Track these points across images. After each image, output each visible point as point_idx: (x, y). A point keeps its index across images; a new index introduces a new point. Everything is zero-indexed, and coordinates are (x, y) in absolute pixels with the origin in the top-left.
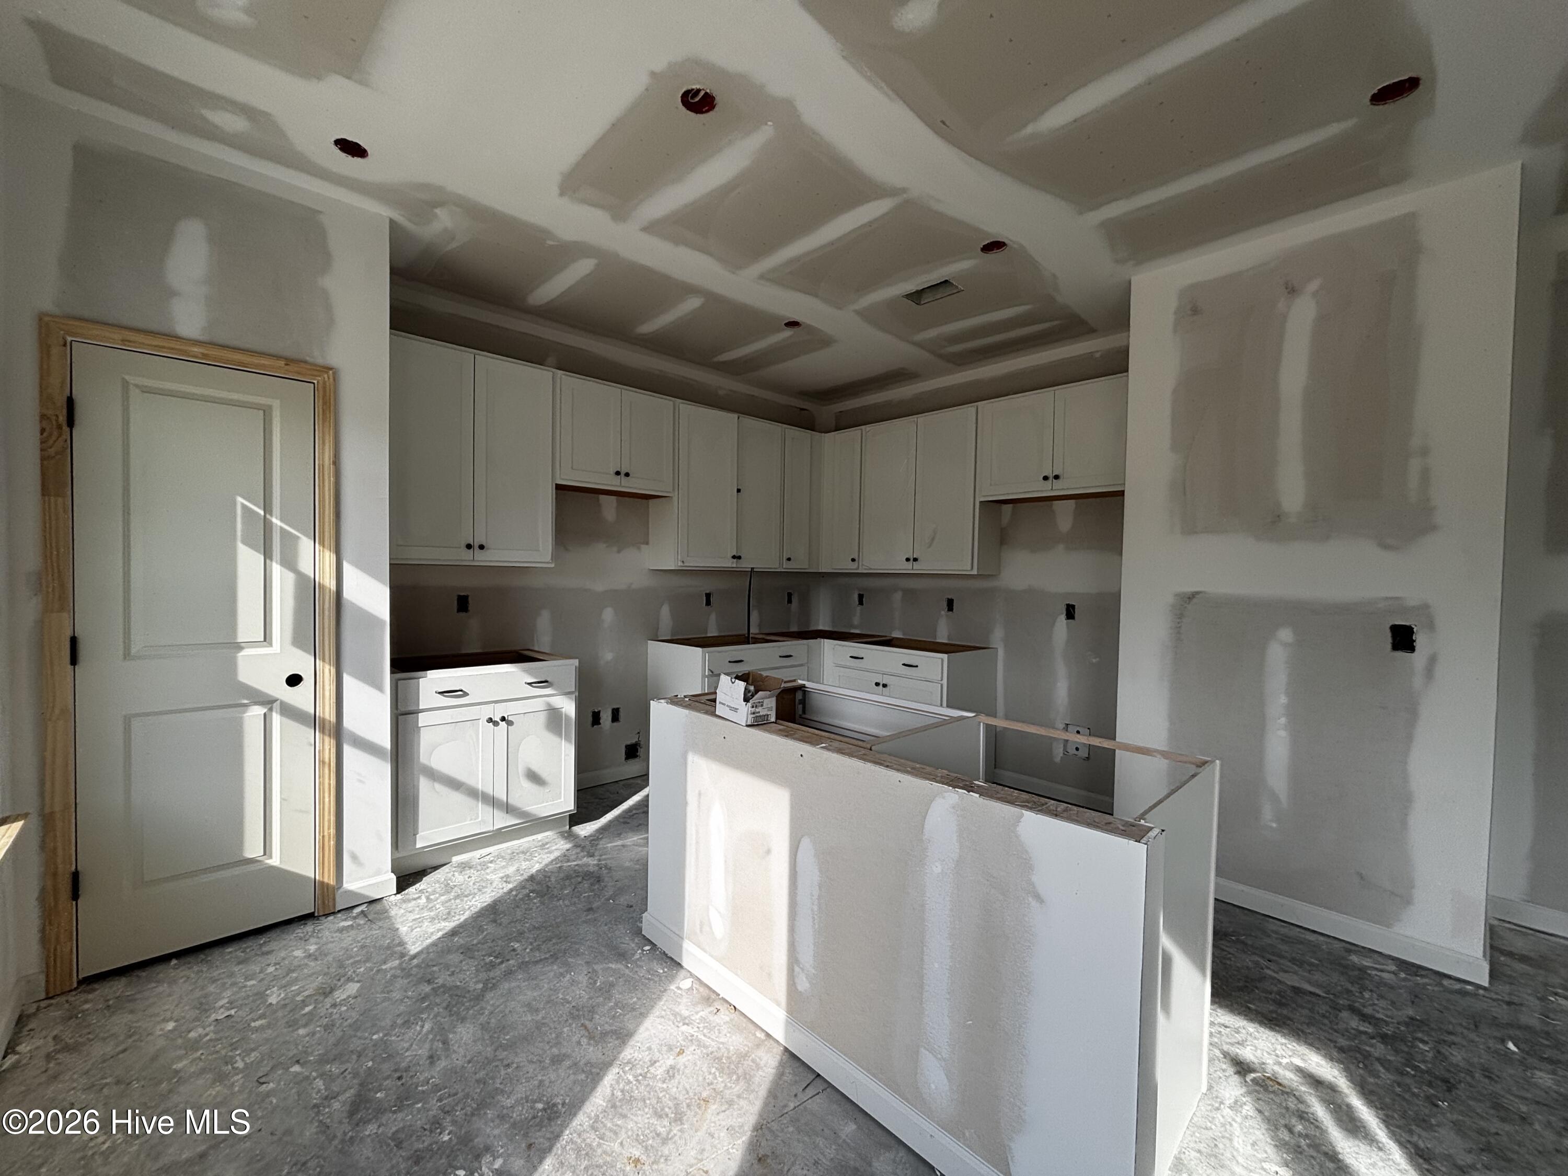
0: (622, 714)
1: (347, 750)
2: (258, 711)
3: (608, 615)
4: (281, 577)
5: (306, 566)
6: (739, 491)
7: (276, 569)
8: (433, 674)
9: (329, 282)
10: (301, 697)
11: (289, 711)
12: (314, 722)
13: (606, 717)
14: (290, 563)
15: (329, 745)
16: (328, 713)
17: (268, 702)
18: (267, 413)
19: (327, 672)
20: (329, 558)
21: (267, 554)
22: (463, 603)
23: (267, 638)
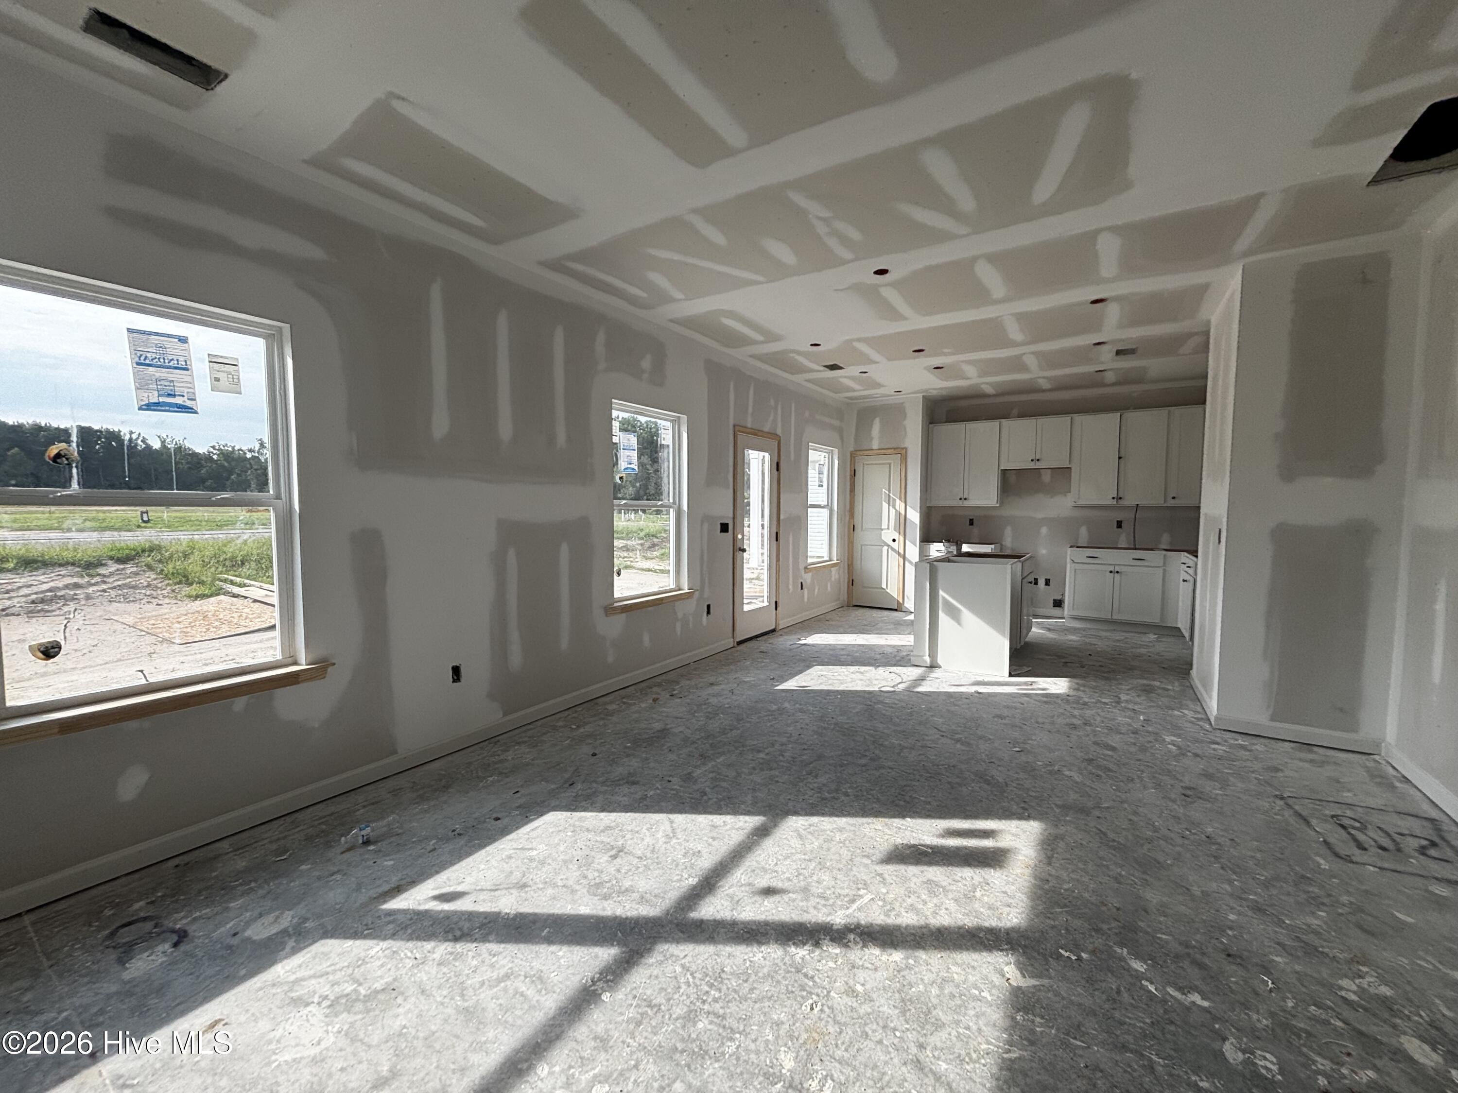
0: (1051, 583)
1: (907, 563)
2: (886, 548)
3: (1044, 530)
4: (892, 511)
5: (897, 508)
6: (1120, 458)
7: (891, 508)
8: (935, 544)
9: (906, 422)
10: (895, 545)
11: (893, 549)
12: (899, 554)
13: (1042, 582)
14: (894, 507)
15: (901, 560)
16: (902, 552)
17: (888, 546)
18: (890, 464)
19: (902, 538)
20: (903, 505)
21: (889, 505)
22: (971, 522)
23: (888, 528)
